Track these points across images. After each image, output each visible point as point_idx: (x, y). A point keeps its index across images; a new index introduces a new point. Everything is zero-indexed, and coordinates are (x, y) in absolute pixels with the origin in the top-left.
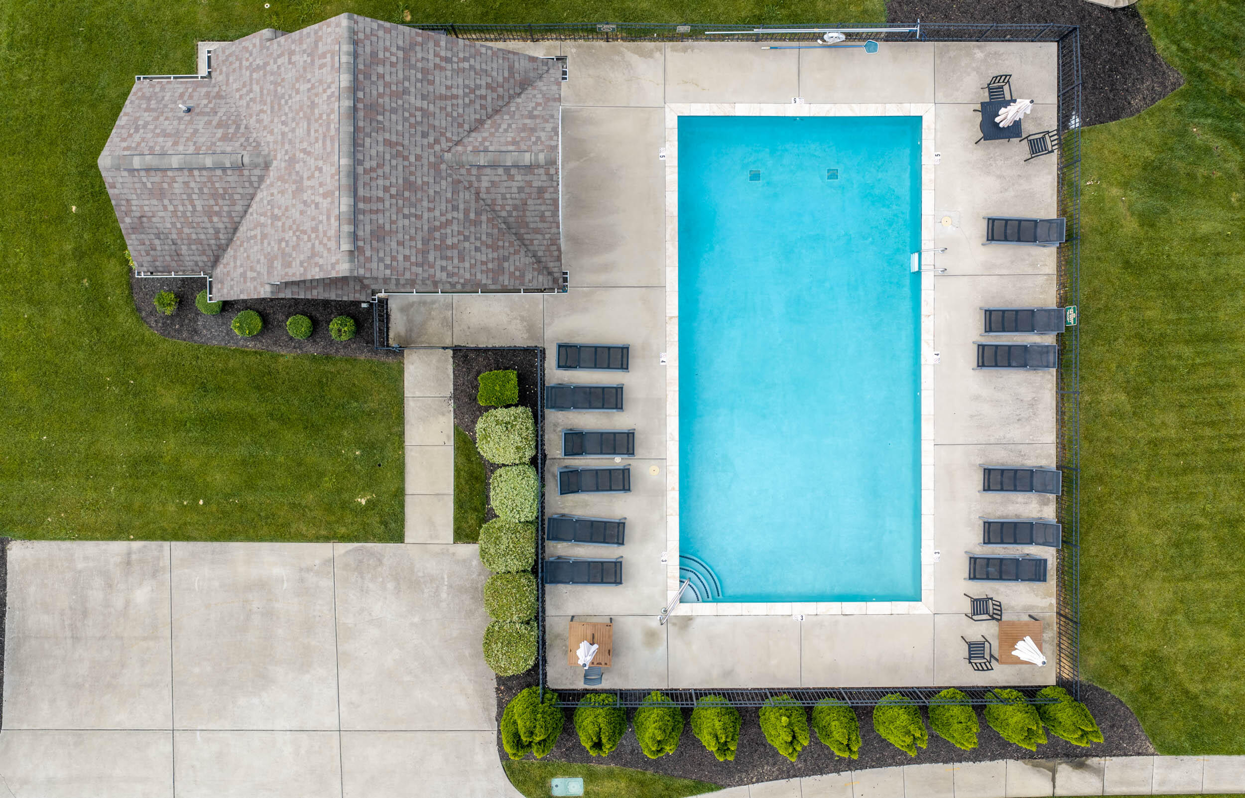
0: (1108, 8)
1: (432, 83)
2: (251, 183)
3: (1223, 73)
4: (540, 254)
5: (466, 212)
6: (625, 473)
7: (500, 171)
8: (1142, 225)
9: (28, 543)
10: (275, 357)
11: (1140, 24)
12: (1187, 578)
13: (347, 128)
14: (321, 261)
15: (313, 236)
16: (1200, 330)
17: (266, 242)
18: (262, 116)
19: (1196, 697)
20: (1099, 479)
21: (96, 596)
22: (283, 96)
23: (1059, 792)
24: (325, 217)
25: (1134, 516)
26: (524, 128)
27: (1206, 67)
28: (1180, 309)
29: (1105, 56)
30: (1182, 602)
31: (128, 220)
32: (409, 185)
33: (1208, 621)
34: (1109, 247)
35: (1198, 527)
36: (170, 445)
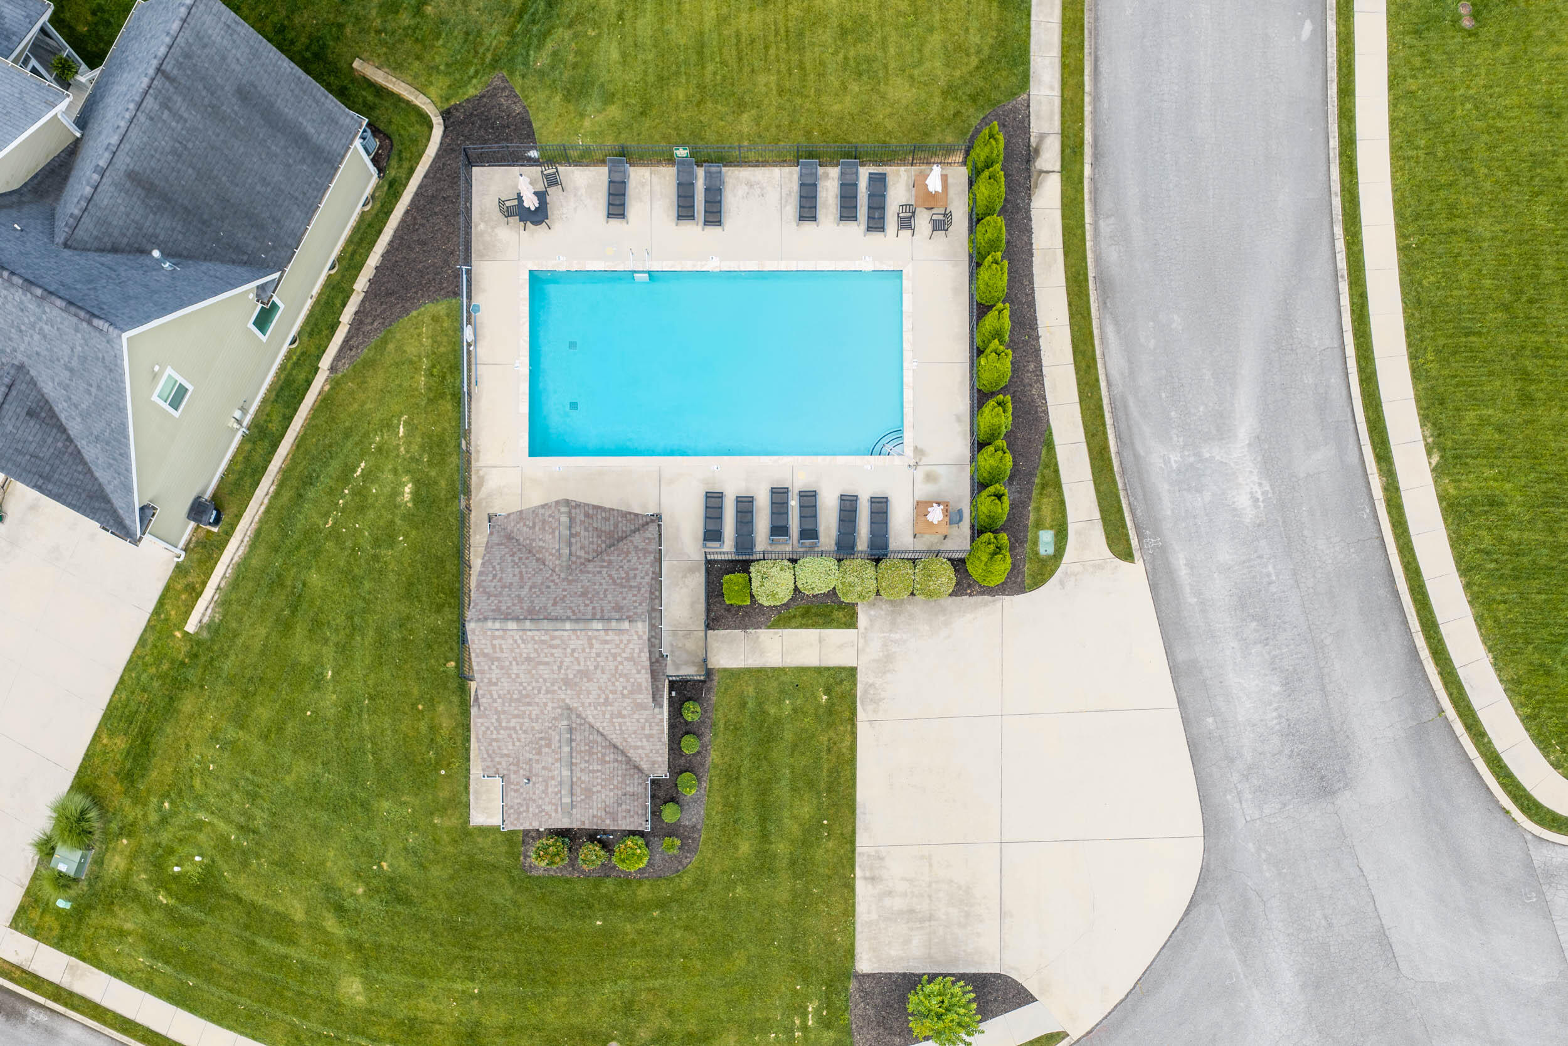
0: (445, 131)
1: (511, 584)
2: (581, 724)
3: (495, 43)
4: (633, 527)
5: (602, 567)
6: (803, 495)
7: (574, 540)
8: (613, 103)
9: (857, 957)
10: (714, 766)
11: (456, 107)
12: (886, 66)
14: (637, 651)
15: (619, 659)
16: (694, 58)
17: (625, 712)
18: (533, 716)
19: (982, 61)
20: (808, 133)
21: (898, 903)
22: (520, 692)
23: (1058, 167)
24: (607, 646)
25: (837, 107)
26: (543, 529)
27: (489, 56)
28: (677, 74)
29: (482, 132)
30: (904, 71)
31: (608, 822)
32: (584, 594)
33: (920, 51)
34: (630, 126)
35: (846, 58)
36: (781, 848)
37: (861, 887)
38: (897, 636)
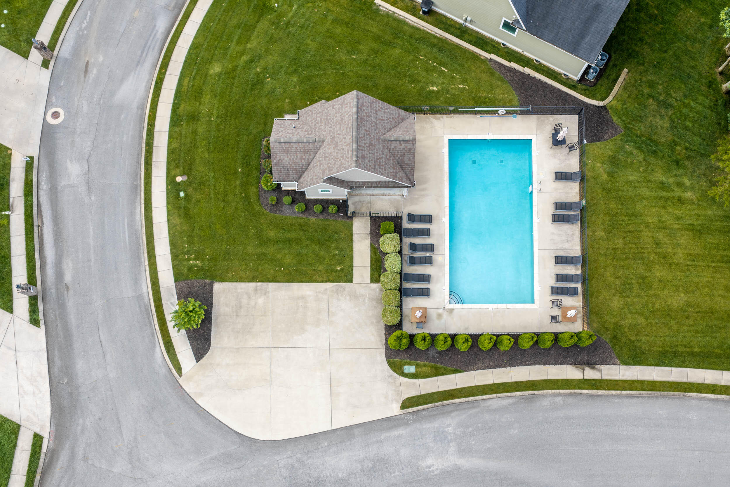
0: (596, 106)
1: (377, 114)
2: (317, 148)
3: (637, 128)
4: (407, 173)
5: (386, 156)
6: (431, 258)
7: (398, 142)
8: (609, 177)
10: (309, 220)
11: (608, 112)
12: (628, 297)
13: (355, 124)
14: (345, 166)
15: (342, 159)
16: (630, 212)
17: (322, 166)
18: (321, 127)
19: (633, 342)
20: (595, 261)
22: (330, 119)
23: (586, 377)
24: (346, 152)
25: (608, 274)
26: (404, 131)
27: (631, 126)
28: (623, 205)
29: (595, 121)
30: (626, 305)
31: (275, 161)
32: (371, 144)
33: (636, 313)
34: (597, 183)
35: (631, 279)
36: (271, 249)
37: (253, 285)
38: (367, 301)
